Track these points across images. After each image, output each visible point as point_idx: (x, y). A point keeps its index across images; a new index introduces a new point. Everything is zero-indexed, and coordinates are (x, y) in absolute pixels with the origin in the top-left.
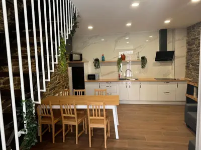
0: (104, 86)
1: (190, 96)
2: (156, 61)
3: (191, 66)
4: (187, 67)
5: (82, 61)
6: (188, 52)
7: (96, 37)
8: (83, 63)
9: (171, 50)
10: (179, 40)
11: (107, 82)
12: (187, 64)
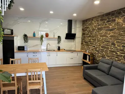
0: (31, 55)
1: (85, 61)
2: (66, 39)
3: (84, 43)
4: (82, 43)
5: (13, 36)
6: (82, 35)
7: (25, 18)
8: (13, 37)
9: (74, 33)
10: (78, 27)
11: (34, 52)
12: (82, 42)
